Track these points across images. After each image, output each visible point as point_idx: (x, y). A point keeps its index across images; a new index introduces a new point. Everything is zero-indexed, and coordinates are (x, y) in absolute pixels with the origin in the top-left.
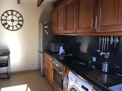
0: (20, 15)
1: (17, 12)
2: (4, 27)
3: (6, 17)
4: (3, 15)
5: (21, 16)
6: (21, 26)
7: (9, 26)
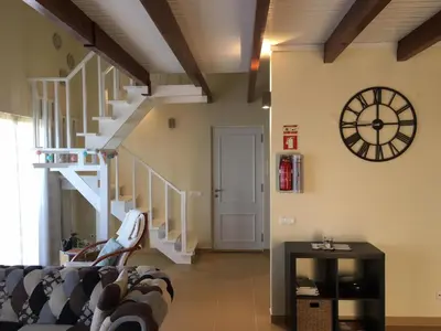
0: (404, 103)
1: (396, 92)
2: (349, 148)
3: (358, 114)
4: (346, 108)
5: (409, 105)
6: (409, 141)
7: (367, 145)
